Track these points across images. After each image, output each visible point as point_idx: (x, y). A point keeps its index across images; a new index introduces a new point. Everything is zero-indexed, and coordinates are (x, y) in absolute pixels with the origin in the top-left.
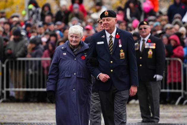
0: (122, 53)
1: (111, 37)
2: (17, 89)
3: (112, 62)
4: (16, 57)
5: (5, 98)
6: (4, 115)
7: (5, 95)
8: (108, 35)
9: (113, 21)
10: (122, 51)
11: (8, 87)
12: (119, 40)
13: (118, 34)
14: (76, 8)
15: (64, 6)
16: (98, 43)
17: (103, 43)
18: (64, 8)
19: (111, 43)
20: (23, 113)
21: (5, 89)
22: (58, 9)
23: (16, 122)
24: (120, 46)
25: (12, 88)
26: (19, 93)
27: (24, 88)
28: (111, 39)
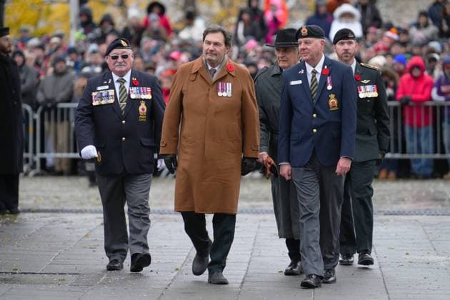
0: (333, 101)
1: (314, 72)
2: (59, 155)
3: (315, 115)
4: (57, 103)
5: (38, 169)
6: (37, 197)
7: (38, 165)
8: (309, 69)
9: (316, 45)
10: (332, 96)
11: (43, 151)
12: (328, 78)
13: (326, 67)
14: (154, 20)
15: (134, 18)
16: (293, 83)
17: (300, 82)
18: (134, 21)
19: (315, 83)
20: (68, 195)
21: (39, 155)
22: (125, 24)
23: (57, 208)
24: (330, 87)
25: (49, 152)
26: (60, 160)
27: (69, 152)
28: (314, 76)
